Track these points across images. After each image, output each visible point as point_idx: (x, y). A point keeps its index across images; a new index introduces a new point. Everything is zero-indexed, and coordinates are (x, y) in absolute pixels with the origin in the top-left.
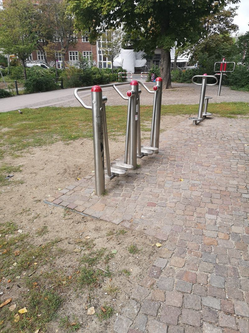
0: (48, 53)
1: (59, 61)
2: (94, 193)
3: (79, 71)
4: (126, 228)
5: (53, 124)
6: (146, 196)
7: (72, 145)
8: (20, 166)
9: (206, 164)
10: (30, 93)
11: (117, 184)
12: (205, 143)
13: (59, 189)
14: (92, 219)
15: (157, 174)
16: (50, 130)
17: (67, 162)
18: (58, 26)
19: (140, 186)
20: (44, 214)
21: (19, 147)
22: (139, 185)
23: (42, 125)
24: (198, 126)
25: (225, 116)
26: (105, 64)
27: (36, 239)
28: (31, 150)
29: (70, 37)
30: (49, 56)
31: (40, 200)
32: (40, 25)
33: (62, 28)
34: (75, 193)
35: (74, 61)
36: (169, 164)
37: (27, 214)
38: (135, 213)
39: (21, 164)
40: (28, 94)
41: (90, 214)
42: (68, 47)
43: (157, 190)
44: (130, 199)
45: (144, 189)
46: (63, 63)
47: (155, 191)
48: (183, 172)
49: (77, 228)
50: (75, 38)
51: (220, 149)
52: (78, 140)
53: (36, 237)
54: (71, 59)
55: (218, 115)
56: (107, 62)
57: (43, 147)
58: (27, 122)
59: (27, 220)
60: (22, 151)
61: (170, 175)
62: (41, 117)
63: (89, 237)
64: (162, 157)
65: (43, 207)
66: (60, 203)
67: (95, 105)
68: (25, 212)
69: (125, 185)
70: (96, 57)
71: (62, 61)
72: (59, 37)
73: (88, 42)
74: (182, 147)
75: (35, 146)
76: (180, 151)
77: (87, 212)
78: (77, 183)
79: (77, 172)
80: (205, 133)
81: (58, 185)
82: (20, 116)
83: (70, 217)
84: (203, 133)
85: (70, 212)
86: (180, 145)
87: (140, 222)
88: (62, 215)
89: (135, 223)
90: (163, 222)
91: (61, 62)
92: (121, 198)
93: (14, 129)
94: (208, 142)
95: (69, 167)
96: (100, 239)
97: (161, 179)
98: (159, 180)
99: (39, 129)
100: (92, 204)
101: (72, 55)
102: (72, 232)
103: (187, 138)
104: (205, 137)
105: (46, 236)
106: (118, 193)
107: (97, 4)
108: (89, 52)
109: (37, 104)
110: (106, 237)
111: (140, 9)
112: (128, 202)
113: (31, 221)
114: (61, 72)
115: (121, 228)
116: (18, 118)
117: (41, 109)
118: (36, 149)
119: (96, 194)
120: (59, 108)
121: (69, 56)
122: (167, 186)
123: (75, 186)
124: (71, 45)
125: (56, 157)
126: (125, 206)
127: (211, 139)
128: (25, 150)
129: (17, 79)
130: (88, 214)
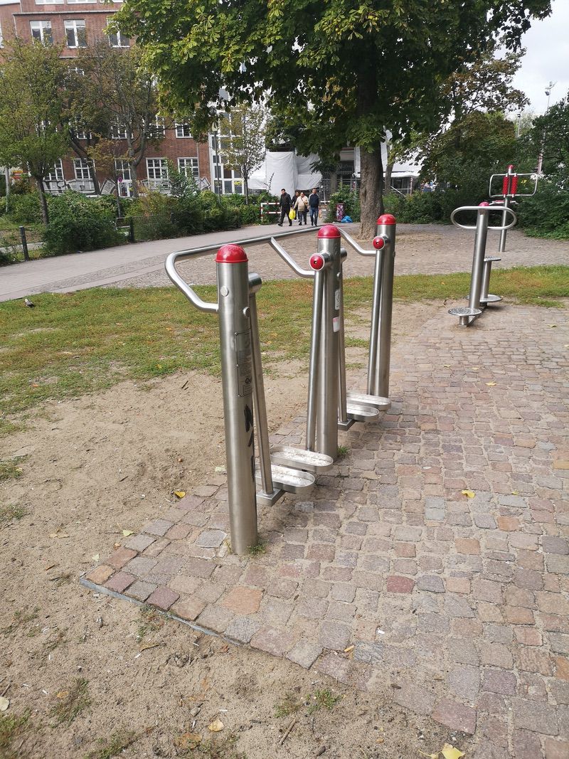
0: (99, 162)
1: (124, 181)
2: (224, 547)
3: (170, 202)
4: (337, 683)
5: (111, 333)
6: (379, 553)
7: (158, 391)
8: (19, 458)
9: (523, 441)
10: (57, 254)
11: (290, 514)
12: (502, 376)
13: (126, 533)
14: (225, 645)
15: (396, 475)
16: (101, 349)
17: (145, 443)
18: (121, 102)
19: (355, 520)
20: (79, 629)
21: (19, 401)
22: (351, 516)
23: (83, 336)
24: (471, 330)
25: (532, 301)
26: (228, 185)
27: (50, 739)
28: (50, 409)
29: (148, 126)
30: (101, 169)
31: (68, 577)
32: (81, 102)
33: (130, 107)
34: (172, 549)
35: (158, 179)
36: (423, 441)
37: (27, 631)
38: (355, 621)
39: (21, 453)
40: (52, 256)
41: (219, 628)
42: (144, 150)
43: (406, 532)
44: (332, 564)
45: (370, 530)
46: (134, 186)
47: (401, 535)
48: (467, 469)
49: (181, 685)
50: (161, 129)
51: (548, 395)
52: (175, 376)
53: (49, 729)
54: (151, 174)
55: (513, 300)
56: (234, 180)
57: (83, 398)
58: (44, 329)
59: (26, 657)
60: (27, 412)
61: (434, 479)
62: (81, 315)
63: (219, 725)
64: (400, 420)
65: (76, 600)
66: (128, 588)
67: (227, 301)
68: (22, 626)
69: (312, 515)
70: (208, 170)
71: (130, 181)
72: (124, 128)
73: (190, 136)
74: (447, 389)
75: (61, 397)
76: (444, 402)
77: (210, 618)
78: (175, 514)
79: (175, 470)
80: (496, 349)
81: (123, 517)
82: (29, 316)
83: (157, 637)
84: (490, 349)
85: (158, 620)
86: (442, 384)
87: (376, 654)
88: (134, 630)
89: (360, 661)
90: (446, 652)
91: (127, 182)
92: (306, 563)
93: (12, 350)
94: (510, 374)
95: (151, 457)
96: (258, 730)
97: (410, 493)
98: (406, 496)
99: (75, 347)
100: (221, 590)
101: (154, 168)
102: (167, 703)
103: (454, 362)
104: (499, 360)
105: (81, 724)
106: (296, 543)
107: (210, 49)
108: (191, 159)
109: (72, 282)
110: (274, 721)
111: (309, 57)
112: (328, 577)
113: (38, 659)
114: (129, 206)
115: (320, 680)
116: (23, 319)
117: (81, 295)
118: (63, 405)
119: (232, 551)
120: (123, 290)
121: (148, 168)
122: (434, 515)
123: (169, 525)
124: (151, 144)
125: (116, 426)
126: (322, 594)
127: (514, 366)
128: (35, 410)
129: (28, 223)
130: (213, 626)
